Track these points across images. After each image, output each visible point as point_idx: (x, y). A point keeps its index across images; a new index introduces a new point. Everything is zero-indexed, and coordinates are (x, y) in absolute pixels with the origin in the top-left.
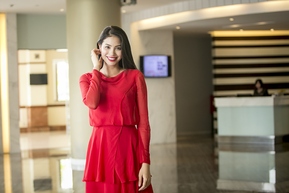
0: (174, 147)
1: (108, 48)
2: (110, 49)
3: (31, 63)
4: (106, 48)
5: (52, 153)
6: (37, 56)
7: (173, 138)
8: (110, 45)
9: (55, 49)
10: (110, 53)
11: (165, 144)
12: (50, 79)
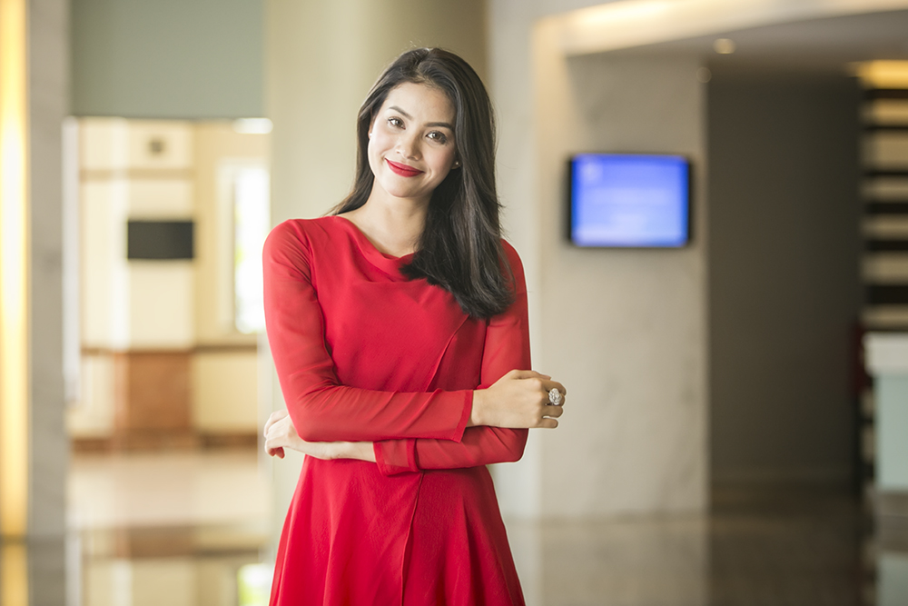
0: (697, 529)
1: (400, 124)
2: (403, 131)
3: (135, 174)
4: (391, 126)
5: (207, 539)
6: (157, 147)
7: (693, 495)
8: (407, 111)
9: (232, 118)
10: (399, 147)
11: (660, 516)
12: (208, 240)
